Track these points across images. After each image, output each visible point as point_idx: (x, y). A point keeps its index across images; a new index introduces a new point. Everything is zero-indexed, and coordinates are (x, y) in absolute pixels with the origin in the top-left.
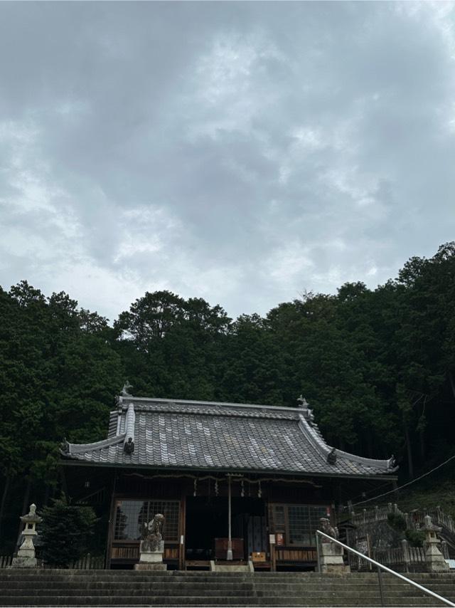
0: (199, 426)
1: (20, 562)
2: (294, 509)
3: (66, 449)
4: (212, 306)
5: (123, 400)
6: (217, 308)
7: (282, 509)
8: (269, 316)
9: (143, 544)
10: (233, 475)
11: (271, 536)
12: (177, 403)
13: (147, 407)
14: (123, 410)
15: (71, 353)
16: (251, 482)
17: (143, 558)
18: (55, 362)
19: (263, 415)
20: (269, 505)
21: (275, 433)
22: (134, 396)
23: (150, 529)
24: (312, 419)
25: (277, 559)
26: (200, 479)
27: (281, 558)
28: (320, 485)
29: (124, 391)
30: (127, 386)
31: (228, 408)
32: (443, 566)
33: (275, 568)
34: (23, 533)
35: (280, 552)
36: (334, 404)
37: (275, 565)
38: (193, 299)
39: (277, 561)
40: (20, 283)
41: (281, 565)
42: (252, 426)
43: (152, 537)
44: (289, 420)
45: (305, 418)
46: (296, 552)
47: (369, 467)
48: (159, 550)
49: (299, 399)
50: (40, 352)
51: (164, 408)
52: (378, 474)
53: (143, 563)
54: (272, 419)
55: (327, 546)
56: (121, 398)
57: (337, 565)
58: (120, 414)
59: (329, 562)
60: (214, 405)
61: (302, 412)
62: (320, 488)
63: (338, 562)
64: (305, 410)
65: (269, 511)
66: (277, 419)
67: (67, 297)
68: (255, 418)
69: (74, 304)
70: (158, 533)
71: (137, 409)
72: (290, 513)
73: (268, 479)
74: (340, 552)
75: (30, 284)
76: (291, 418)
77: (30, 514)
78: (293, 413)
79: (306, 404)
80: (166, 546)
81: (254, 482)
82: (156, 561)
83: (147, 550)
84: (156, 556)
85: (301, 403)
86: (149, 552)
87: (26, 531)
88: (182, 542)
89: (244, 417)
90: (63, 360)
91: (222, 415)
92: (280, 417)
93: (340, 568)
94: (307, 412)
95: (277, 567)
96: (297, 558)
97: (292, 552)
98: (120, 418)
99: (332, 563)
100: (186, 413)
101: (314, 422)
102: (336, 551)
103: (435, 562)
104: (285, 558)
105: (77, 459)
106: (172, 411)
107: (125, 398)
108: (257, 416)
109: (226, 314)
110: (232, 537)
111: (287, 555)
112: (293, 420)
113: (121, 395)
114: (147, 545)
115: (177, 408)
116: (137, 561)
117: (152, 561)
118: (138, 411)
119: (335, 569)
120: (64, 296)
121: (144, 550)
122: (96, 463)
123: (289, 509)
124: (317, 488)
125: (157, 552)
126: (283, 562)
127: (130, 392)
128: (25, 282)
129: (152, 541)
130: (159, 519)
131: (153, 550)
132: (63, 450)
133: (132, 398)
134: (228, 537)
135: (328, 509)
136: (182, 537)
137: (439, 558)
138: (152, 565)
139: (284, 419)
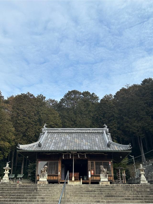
0: (67, 136)
1: (3, 181)
2: (97, 162)
3: (19, 147)
4: (91, 93)
5: (44, 130)
6: (93, 94)
7: (93, 162)
8: (116, 94)
9: (40, 175)
10: (75, 152)
11: (89, 172)
12: (61, 129)
13: (51, 131)
14: (44, 133)
15: (42, 114)
16: (82, 154)
17: (40, 179)
18: (38, 117)
19: (90, 132)
20: (89, 162)
21: (93, 137)
22: (48, 128)
23: (42, 170)
24: (108, 132)
25: (91, 179)
26: (65, 154)
27: (93, 179)
28: (106, 154)
29: (44, 127)
30: (45, 125)
31: (79, 130)
32: (145, 182)
33: (90, 182)
34: (4, 172)
35: (93, 177)
36: (134, 124)
37: (90, 181)
38: (85, 91)
39: (91, 180)
40: (27, 93)
41: (93, 181)
42: (86, 135)
43: (43, 173)
44: (99, 133)
45: (106, 132)
46: (98, 177)
47: (122, 148)
48: (45, 177)
49: (104, 125)
50: (33, 114)
51: (57, 131)
52: (124, 150)
53: (40, 181)
54: (93, 133)
55: (102, 175)
56: (43, 129)
57: (105, 181)
58: (42, 134)
59: (102, 181)
60: (74, 129)
61: (104, 130)
62: (106, 155)
63: (106, 181)
64: (106, 129)
65: (89, 164)
66: (95, 133)
67: (42, 96)
68: (87, 133)
69: (45, 98)
70: (45, 172)
71: (48, 132)
72: (96, 164)
73: (88, 153)
74: (107, 177)
75: (30, 93)
76: (100, 132)
77: (7, 167)
78: (101, 130)
79: (106, 127)
80: (48, 176)
81: (83, 154)
82: (44, 180)
83: (41, 177)
84: (44, 179)
85: (105, 126)
86: (42, 178)
87: (6, 172)
88: (59, 174)
89: (84, 133)
90: (40, 116)
91: (76, 133)
92: (96, 132)
93: (106, 182)
94: (107, 129)
95: (91, 182)
96: (98, 179)
97: (97, 177)
98: (42, 135)
99: (104, 181)
100: (64, 133)
101: (109, 133)
102: (105, 177)
103: (142, 180)
104: (94, 179)
105: (22, 150)
106: (59, 132)
107: (44, 129)
108: (88, 132)
109: (96, 96)
110: (74, 172)
111: (95, 178)
112: (101, 133)
113: (44, 128)
114: (41, 175)
115: (61, 131)
116: (38, 180)
117: (43, 180)
118: (49, 133)
119: (104, 183)
120: (41, 95)
121: (40, 177)
122: (28, 150)
123: (96, 162)
124: (105, 155)
125: (44, 177)
126: (94, 180)
127: (46, 127)
128: (29, 93)
129: (43, 174)
130: (46, 167)
131: (43, 177)
132: (18, 147)
133: (47, 129)
134: (73, 172)
135: (110, 162)
136: (59, 173)
137: (144, 179)
138: (43, 182)
139: (98, 132)
